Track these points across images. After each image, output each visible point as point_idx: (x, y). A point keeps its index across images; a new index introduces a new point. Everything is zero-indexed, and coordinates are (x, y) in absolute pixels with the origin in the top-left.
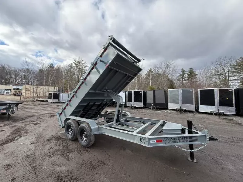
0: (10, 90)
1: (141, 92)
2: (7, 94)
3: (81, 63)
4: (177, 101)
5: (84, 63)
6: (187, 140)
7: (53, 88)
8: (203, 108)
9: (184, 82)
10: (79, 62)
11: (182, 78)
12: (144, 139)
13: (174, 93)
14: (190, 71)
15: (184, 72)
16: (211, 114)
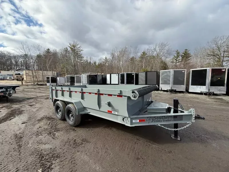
0: (13, 75)
1: (133, 74)
2: (10, 79)
3: (76, 47)
4: (168, 82)
5: (79, 47)
6: (172, 119)
7: (51, 72)
8: (193, 88)
9: (178, 64)
10: (74, 46)
11: (176, 60)
12: (126, 118)
13: (165, 74)
14: (186, 52)
15: (178, 53)
16: (201, 94)
